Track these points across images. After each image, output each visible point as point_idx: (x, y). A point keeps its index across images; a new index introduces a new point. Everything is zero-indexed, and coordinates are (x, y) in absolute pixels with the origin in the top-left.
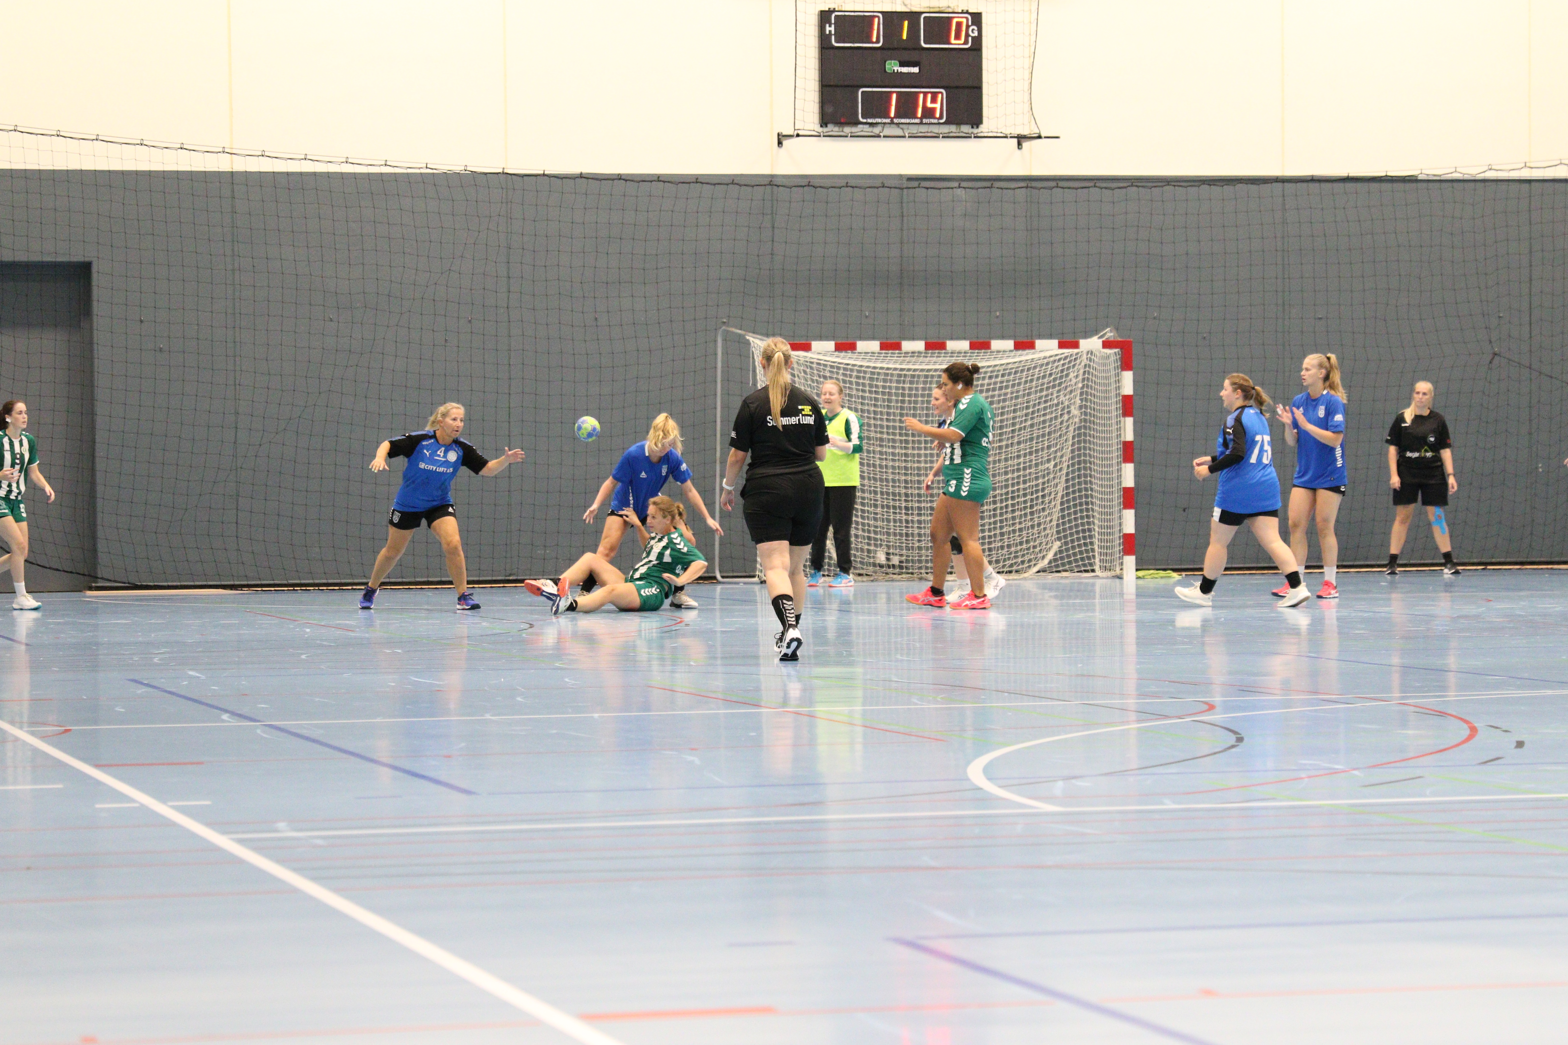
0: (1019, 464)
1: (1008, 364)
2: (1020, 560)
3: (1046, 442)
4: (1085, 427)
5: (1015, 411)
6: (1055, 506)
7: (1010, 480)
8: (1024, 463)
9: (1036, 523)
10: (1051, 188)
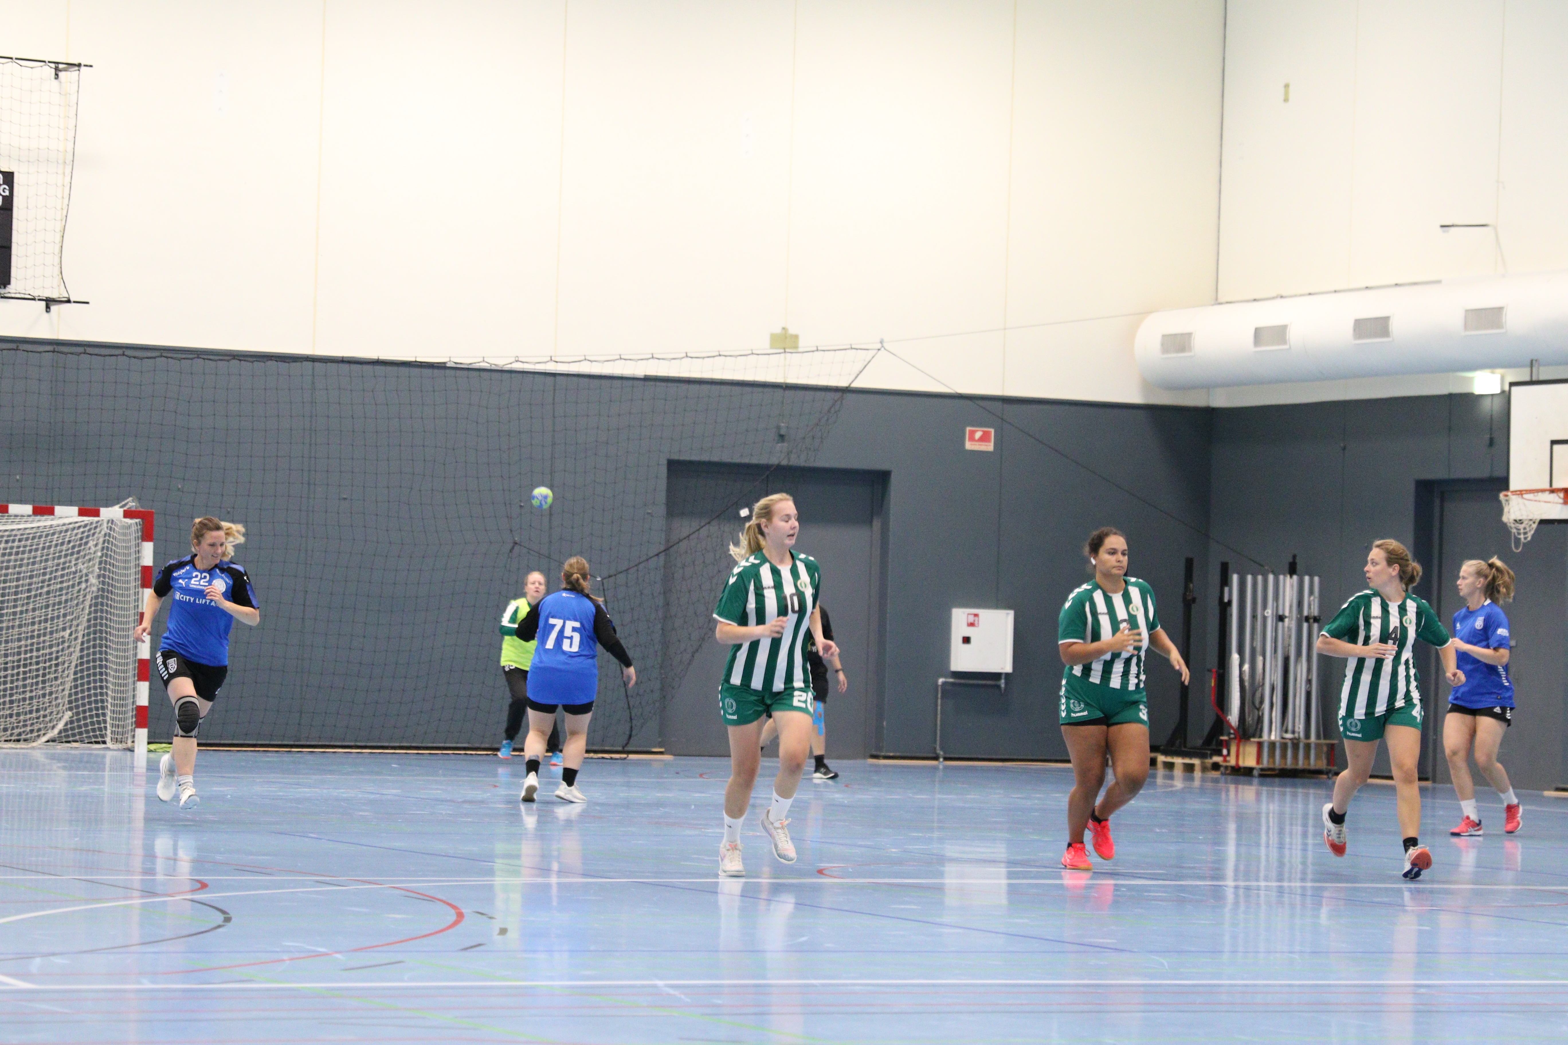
0: (33, 631)
1: (26, 529)
2: (29, 728)
3: (62, 610)
4: (102, 597)
5: (31, 577)
6: (68, 676)
7: (23, 646)
8: (39, 630)
9: (47, 691)
10: (79, 354)
